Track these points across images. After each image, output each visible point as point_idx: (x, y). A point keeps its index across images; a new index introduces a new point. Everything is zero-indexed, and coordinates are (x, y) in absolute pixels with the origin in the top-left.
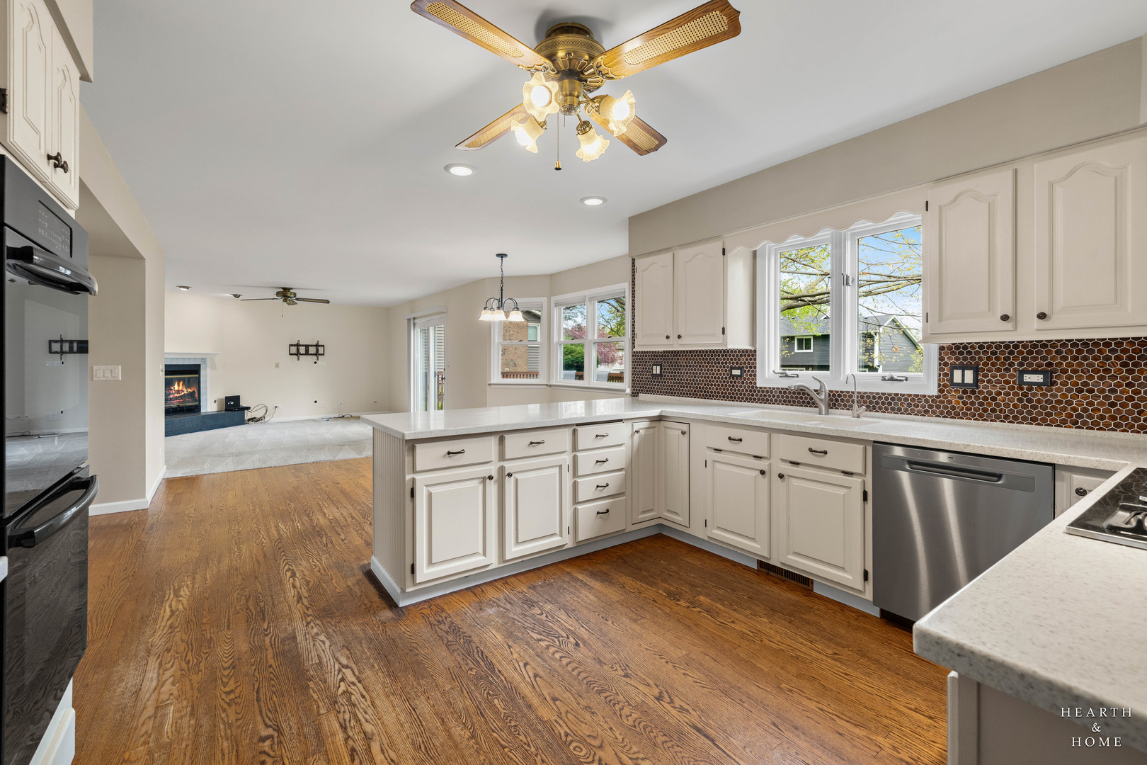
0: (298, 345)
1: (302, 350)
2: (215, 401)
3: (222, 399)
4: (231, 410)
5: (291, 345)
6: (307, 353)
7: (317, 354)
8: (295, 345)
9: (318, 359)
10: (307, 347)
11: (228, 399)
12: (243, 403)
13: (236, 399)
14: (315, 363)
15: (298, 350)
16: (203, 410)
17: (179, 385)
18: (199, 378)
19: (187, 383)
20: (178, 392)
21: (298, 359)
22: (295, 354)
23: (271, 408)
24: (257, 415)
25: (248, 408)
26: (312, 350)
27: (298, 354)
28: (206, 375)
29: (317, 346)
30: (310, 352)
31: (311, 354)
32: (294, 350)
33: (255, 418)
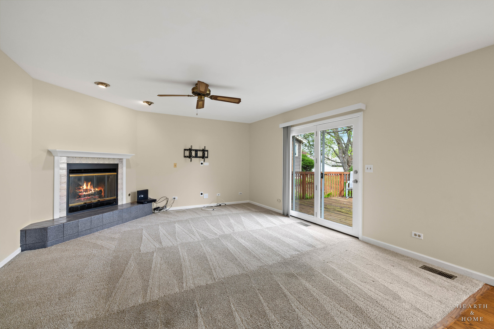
0: (190, 150)
1: (193, 153)
2: (129, 195)
3: (134, 193)
4: (142, 203)
5: (185, 150)
6: (196, 156)
7: (203, 157)
8: (188, 150)
9: (204, 161)
10: (196, 151)
11: (139, 193)
12: (151, 196)
13: (145, 192)
14: (202, 164)
15: (190, 153)
16: (120, 203)
17: (87, 186)
18: (117, 176)
19: (98, 182)
20: (86, 190)
21: (191, 161)
22: (188, 157)
23: (170, 199)
24: (160, 205)
25: (154, 201)
26: (200, 154)
27: (190, 157)
28: (123, 172)
29: (204, 151)
30: (198, 155)
31: (199, 157)
32: (187, 153)
33: (159, 208)
